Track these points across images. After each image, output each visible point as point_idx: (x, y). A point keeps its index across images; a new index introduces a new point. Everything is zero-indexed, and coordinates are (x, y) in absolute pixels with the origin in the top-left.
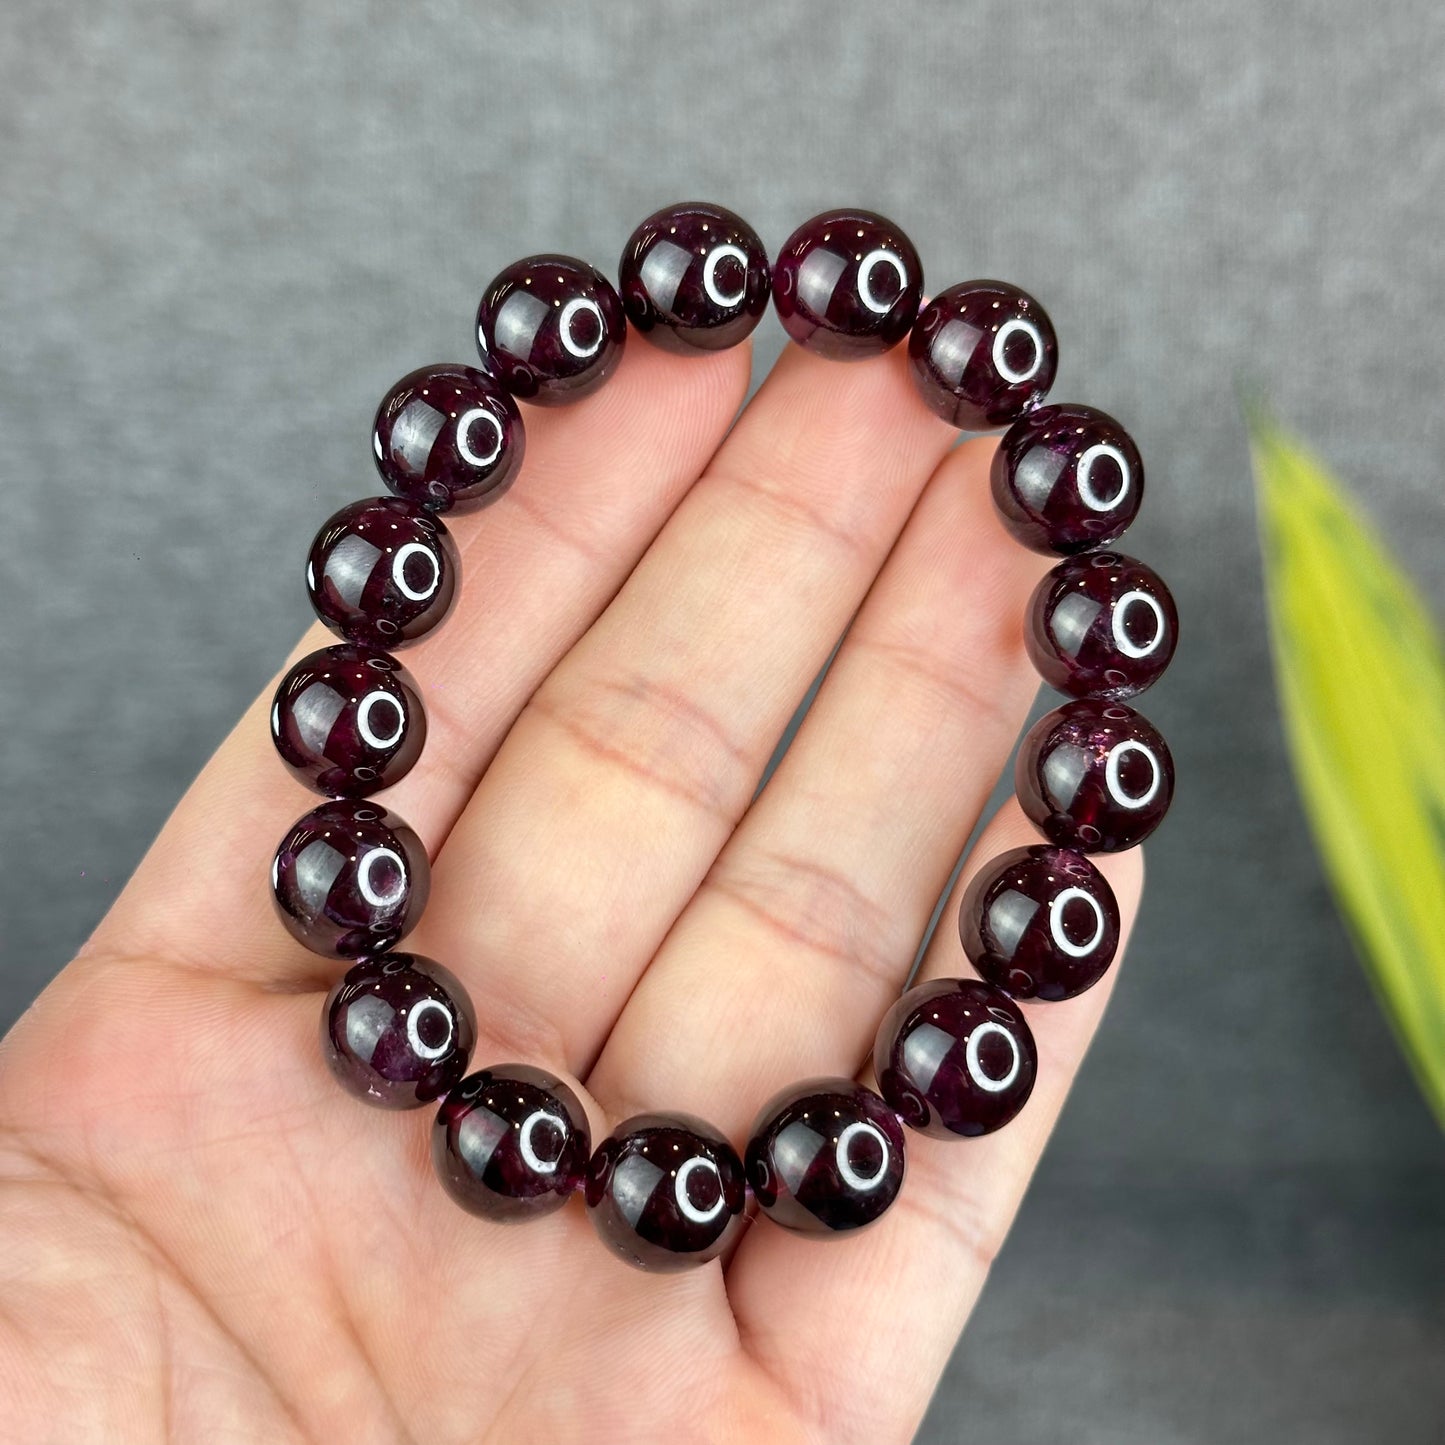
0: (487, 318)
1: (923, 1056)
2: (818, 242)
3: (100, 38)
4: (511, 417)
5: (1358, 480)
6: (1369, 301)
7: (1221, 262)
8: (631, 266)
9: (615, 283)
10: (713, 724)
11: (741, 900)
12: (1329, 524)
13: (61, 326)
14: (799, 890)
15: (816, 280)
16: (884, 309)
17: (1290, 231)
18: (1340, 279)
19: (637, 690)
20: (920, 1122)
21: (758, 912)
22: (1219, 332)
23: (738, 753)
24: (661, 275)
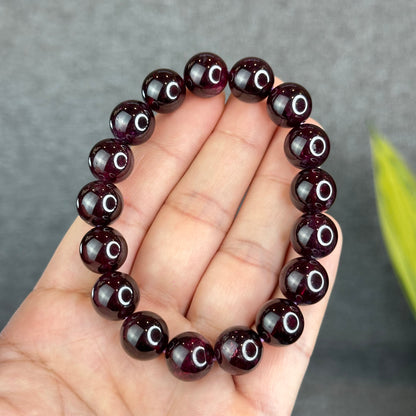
0: (145, 87)
1: (270, 322)
2: (242, 67)
3: (37, 18)
4: (151, 116)
5: (400, 147)
6: (405, 96)
7: (362, 84)
8: (187, 71)
9: (183, 77)
10: (217, 203)
11: (229, 253)
12: (392, 161)
13: (25, 101)
14: (245, 248)
15: (241, 79)
16: (261, 88)
17: (381, 75)
18: (396, 89)
19: (194, 195)
20: (268, 341)
21: (233, 256)
22: (361, 104)
23: (225, 211)
24: (196, 74)
